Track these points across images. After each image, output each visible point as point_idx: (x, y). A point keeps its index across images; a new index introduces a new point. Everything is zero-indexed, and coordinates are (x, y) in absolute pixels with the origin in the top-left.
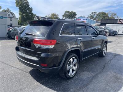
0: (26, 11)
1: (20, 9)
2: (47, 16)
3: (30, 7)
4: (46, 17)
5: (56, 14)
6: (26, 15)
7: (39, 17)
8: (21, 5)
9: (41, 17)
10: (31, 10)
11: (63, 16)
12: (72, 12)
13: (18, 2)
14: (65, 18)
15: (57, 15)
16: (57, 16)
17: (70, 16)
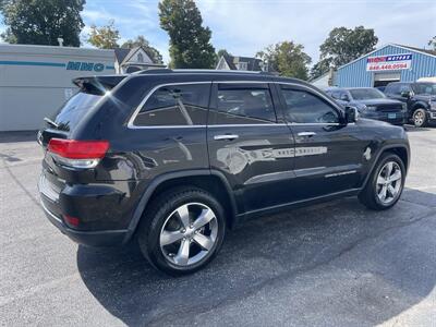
0: (192, 40)
1: (173, 35)
2: (261, 54)
3: (202, 25)
4: (259, 58)
5: (296, 44)
6: (189, 54)
7: (233, 58)
8: (174, 22)
9: (242, 59)
10: (205, 35)
11: (322, 48)
12: (360, 30)
13: (167, 12)
14: (328, 56)
15: (300, 46)
16: (297, 50)
17: (350, 49)
